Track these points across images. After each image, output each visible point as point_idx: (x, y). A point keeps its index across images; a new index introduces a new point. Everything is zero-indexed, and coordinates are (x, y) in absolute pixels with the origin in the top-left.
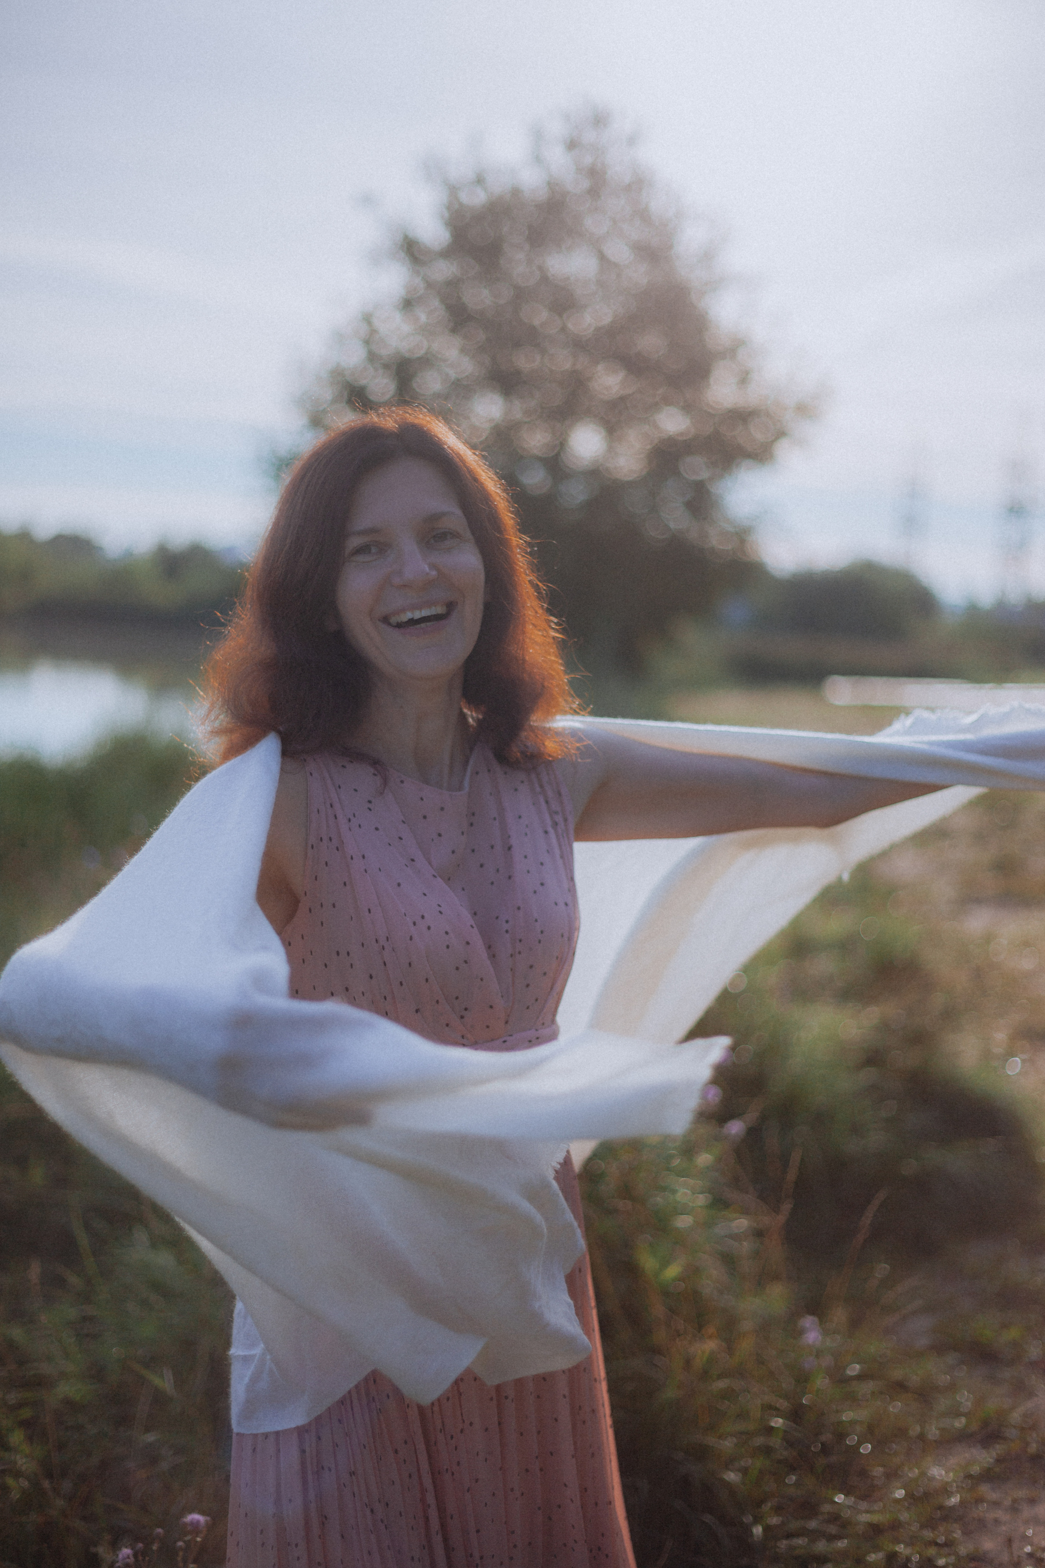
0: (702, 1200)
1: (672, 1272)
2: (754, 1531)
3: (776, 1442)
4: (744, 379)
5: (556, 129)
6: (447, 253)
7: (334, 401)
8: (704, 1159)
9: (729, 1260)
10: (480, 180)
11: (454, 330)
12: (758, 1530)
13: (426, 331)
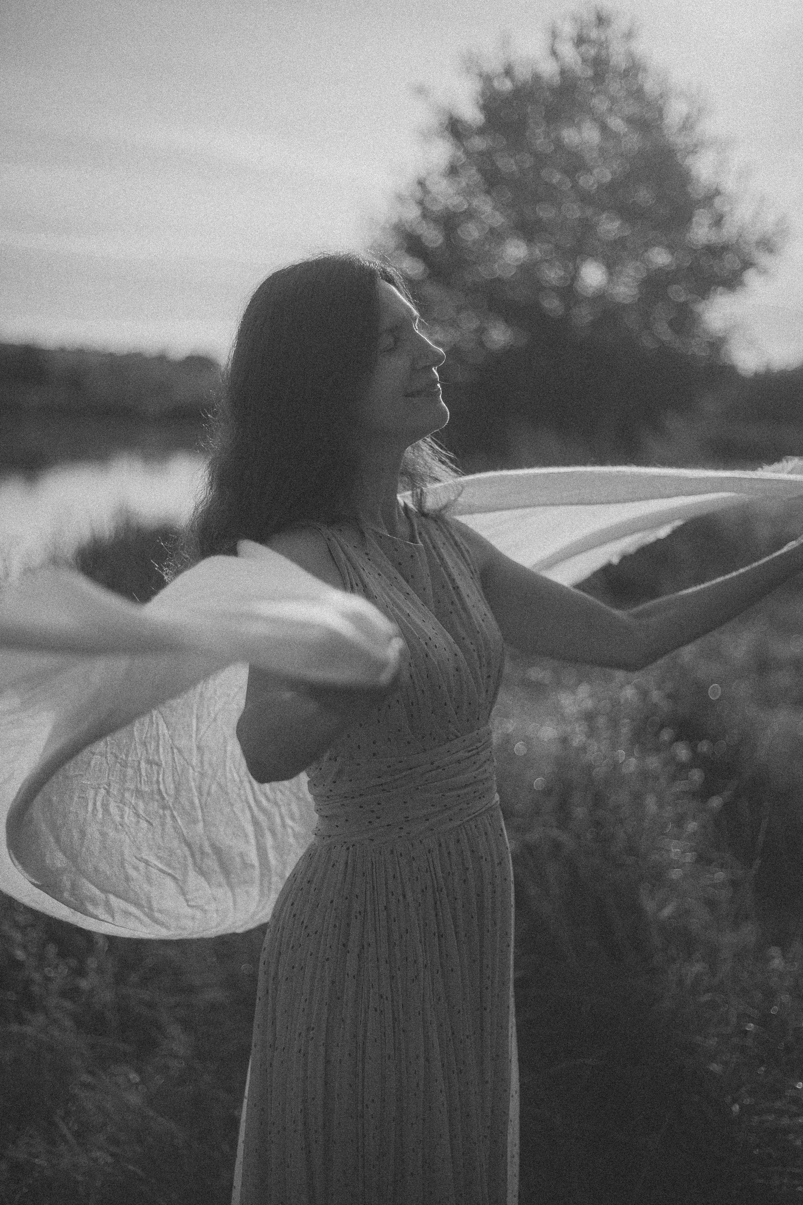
0: (689, 857)
1: (667, 911)
2: (733, 1109)
3: (749, 1042)
4: (718, 221)
5: (568, 29)
6: (481, 131)
7: (397, 248)
8: (692, 826)
9: (711, 904)
10: (508, 72)
11: (488, 192)
12: (736, 1108)
13: (468, 193)
